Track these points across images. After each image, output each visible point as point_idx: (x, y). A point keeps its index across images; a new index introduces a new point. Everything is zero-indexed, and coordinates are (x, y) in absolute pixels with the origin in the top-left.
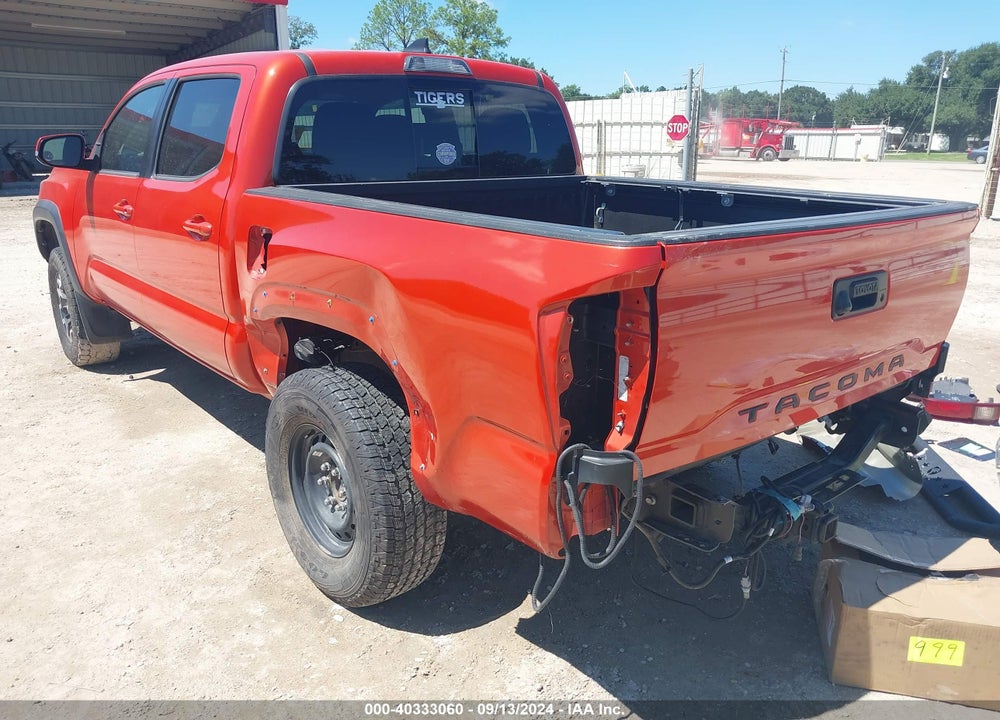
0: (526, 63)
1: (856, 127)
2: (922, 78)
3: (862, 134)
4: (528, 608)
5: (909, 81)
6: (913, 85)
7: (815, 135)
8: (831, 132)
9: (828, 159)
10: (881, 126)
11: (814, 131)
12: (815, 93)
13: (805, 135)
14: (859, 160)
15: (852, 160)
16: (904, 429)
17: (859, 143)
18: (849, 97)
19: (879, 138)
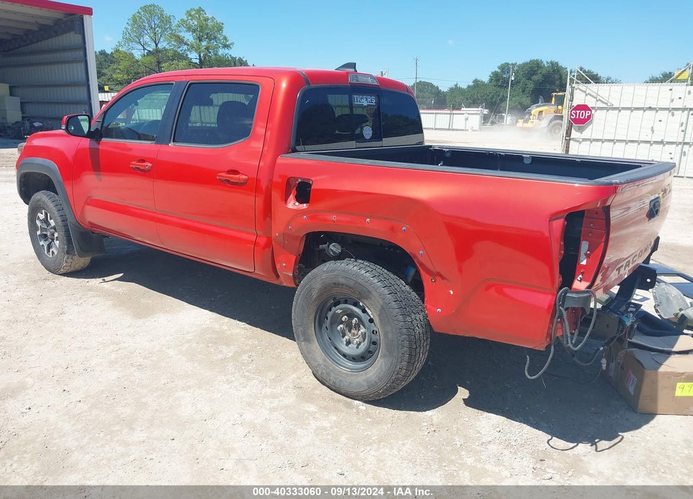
0: (242, 60)
1: (465, 109)
2: (499, 79)
3: (468, 114)
4: (463, 393)
5: (491, 80)
6: (494, 83)
7: (440, 113)
8: (449, 112)
9: (449, 129)
10: (480, 109)
11: (439, 112)
12: (431, 85)
13: (433, 113)
14: (468, 130)
15: (463, 130)
16: (649, 280)
17: (467, 119)
18: (456, 90)
19: (479, 116)
